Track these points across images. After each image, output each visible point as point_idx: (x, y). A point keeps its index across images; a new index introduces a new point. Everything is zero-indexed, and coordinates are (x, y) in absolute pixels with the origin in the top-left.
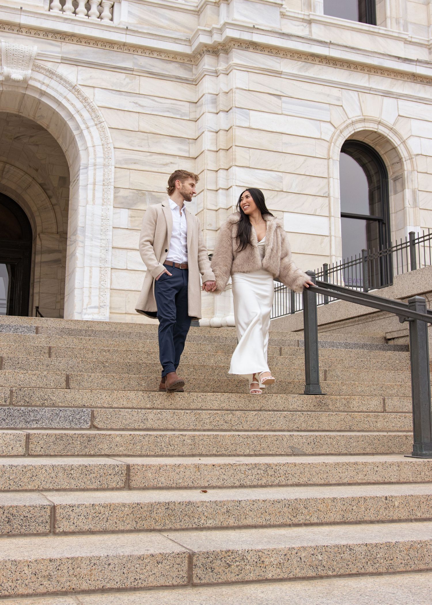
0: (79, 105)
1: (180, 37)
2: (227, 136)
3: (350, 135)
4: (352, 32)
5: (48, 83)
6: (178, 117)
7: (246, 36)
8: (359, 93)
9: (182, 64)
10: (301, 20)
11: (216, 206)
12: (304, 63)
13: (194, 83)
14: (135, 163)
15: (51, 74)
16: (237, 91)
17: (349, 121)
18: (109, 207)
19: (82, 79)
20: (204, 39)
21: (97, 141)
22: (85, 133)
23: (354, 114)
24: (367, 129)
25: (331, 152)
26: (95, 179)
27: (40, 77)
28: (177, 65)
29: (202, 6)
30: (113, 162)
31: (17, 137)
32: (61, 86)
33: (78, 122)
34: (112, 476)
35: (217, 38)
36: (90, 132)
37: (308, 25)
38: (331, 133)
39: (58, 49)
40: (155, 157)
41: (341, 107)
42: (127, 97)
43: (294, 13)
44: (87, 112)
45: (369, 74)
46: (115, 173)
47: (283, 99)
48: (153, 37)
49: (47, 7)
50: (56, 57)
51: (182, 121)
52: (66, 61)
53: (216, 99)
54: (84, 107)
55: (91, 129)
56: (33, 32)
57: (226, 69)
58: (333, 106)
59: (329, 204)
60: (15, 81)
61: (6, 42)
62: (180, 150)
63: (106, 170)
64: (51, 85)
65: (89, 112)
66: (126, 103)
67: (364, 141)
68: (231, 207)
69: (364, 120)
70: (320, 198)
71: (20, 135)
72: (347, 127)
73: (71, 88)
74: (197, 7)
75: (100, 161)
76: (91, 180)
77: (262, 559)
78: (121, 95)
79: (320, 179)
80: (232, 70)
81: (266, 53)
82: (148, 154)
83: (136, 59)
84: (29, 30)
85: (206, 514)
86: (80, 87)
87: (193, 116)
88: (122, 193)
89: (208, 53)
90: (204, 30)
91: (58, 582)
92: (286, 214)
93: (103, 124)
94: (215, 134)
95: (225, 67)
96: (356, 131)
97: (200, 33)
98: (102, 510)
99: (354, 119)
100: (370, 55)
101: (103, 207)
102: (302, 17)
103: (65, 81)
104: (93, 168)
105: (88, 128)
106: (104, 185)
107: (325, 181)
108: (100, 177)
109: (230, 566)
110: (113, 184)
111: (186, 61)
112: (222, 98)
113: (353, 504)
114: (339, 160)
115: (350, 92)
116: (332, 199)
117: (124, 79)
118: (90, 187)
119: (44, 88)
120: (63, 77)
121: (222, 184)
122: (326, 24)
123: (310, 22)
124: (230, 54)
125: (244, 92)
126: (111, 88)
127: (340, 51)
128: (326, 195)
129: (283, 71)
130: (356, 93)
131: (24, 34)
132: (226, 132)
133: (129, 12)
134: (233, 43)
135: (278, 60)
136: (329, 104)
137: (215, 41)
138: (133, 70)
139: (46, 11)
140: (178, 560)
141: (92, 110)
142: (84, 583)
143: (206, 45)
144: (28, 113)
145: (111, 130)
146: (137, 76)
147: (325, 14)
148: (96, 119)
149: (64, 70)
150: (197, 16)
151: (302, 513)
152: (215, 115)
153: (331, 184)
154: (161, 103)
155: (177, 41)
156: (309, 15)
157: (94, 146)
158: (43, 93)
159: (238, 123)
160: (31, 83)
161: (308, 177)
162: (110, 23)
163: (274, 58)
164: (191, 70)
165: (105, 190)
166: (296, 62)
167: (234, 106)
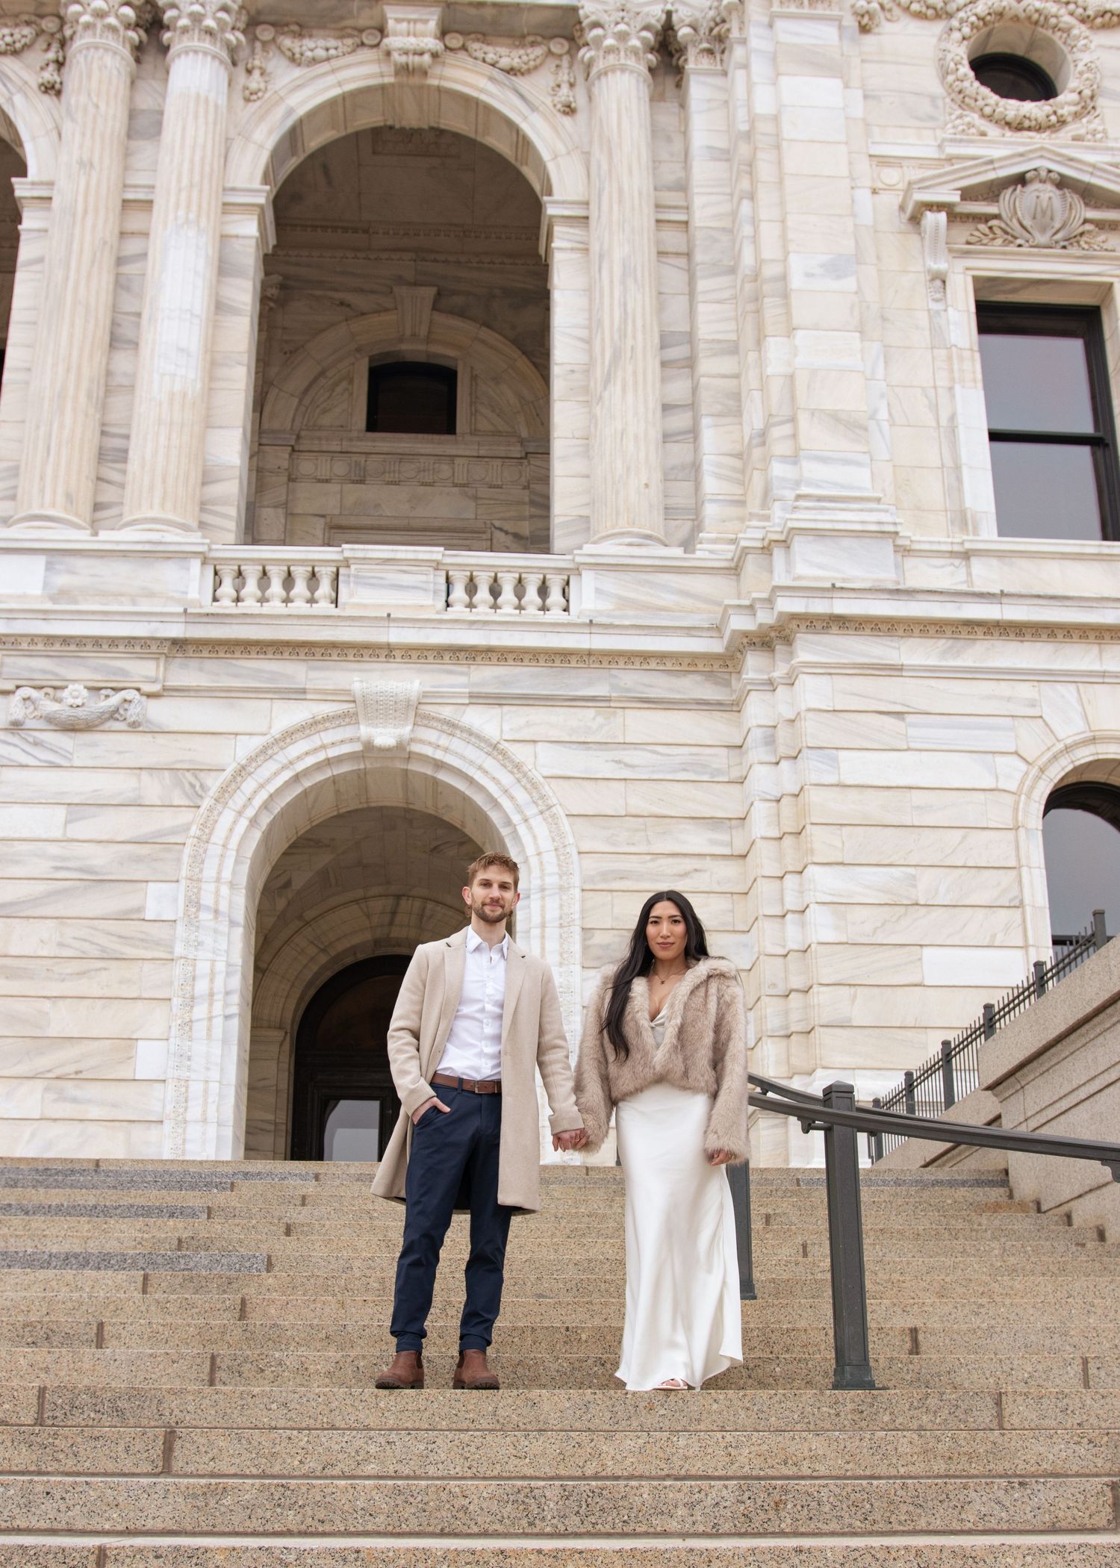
0: (506, 779)
1: (696, 624)
2: (797, 805)
3: (1062, 774)
4: (1062, 562)
5: (446, 745)
6: (705, 778)
7: (819, 607)
8: (1080, 685)
9: (709, 675)
10: (948, 555)
11: (784, 947)
12: (950, 642)
13: (735, 708)
14: (622, 878)
15: (451, 727)
16: (810, 715)
17: (1060, 746)
18: (572, 967)
19: (511, 730)
20: (740, 623)
21: (546, 844)
22: (522, 830)
23: (1070, 729)
24: (1101, 757)
25: (1020, 813)
26: (543, 917)
27: (431, 735)
28: (698, 678)
29: (740, 558)
30: (576, 880)
31: (435, 848)
32: (470, 747)
33: (508, 811)
34: (221, 1312)
35: (766, 617)
36: (530, 828)
37: (964, 563)
38: (1019, 776)
39: (463, 680)
40: (663, 861)
41: (1040, 720)
42: (600, 753)
43: (931, 542)
44: (522, 789)
45: (1100, 644)
46: (583, 901)
47: (909, 718)
48: (645, 632)
49: (442, 604)
50: (459, 695)
51: (714, 785)
52: (477, 699)
53: (773, 736)
54: (515, 781)
55: (532, 821)
56: (414, 654)
57: (789, 675)
58: (1021, 720)
59: (1024, 921)
60: (381, 749)
61: (361, 681)
62: (713, 842)
63: (564, 897)
64: (452, 747)
65: (526, 789)
66: (599, 763)
67: (1108, 782)
68: (809, 946)
69: (1093, 740)
70: (1003, 911)
71: (439, 843)
72: (1055, 757)
73: (490, 749)
74: (732, 559)
75: (552, 880)
76: (536, 919)
77: (306, 1366)
78: (588, 749)
79: (1001, 872)
80: (797, 676)
81: (868, 631)
82: (648, 857)
83: (615, 676)
84: (407, 652)
85: (297, 1339)
86: (506, 744)
87: (735, 774)
88: (599, 938)
89: (752, 648)
90: (739, 606)
91: (56, 1375)
92: (926, 951)
93: (554, 809)
94: (774, 804)
95: (785, 671)
96: (1077, 763)
97: (730, 611)
98: (161, 1329)
99: (1069, 741)
100: (1095, 605)
101: (561, 970)
102: (949, 549)
103: (478, 737)
104: (539, 895)
105: (526, 821)
106: (561, 926)
107: (1014, 873)
108: (553, 912)
109: (262, 1371)
110: (578, 922)
111: (716, 668)
112: (782, 733)
113: (515, 1334)
114: (1040, 827)
115: (1058, 686)
116: (1028, 909)
117: (594, 719)
118: (536, 932)
119: (439, 755)
120: (474, 730)
121: (791, 902)
122: (1000, 555)
123: (966, 555)
124: (794, 644)
125: (825, 714)
126: (567, 739)
127: (1025, 607)
128: (1016, 903)
129: (905, 663)
130: (1072, 687)
131: (398, 660)
132: (794, 799)
133: (598, 591)
134: (795, 623)
135: (895, 642)
136: (1012, 716)
137: (761, 625)
138: (608, 699)
139: (438, 613)
140: (199, 1361)
141: (532, 786)
142: (86, 1379)
143: (746, 634)
144: (423, 803)
145: (572, 819)
146: (618, 710)
147: (1000, 535)
148: (540, 802)
149: (477, 718)
150: (734, 577)
151: (435, 1343)
152: (773, 767)
153: (1025, 880)
154: (669, 755)
155: (693, 633)
156: (962, 543)
157: (539, 854)
158: (439, 765)
159: (814, 778)
160: (416, 748)
161: (973, 871)
162: (563, 617)
163: (886, 641)
164: (727, 684)
165: (564, 936)
166: (934, 640)
167: (804, 745)
